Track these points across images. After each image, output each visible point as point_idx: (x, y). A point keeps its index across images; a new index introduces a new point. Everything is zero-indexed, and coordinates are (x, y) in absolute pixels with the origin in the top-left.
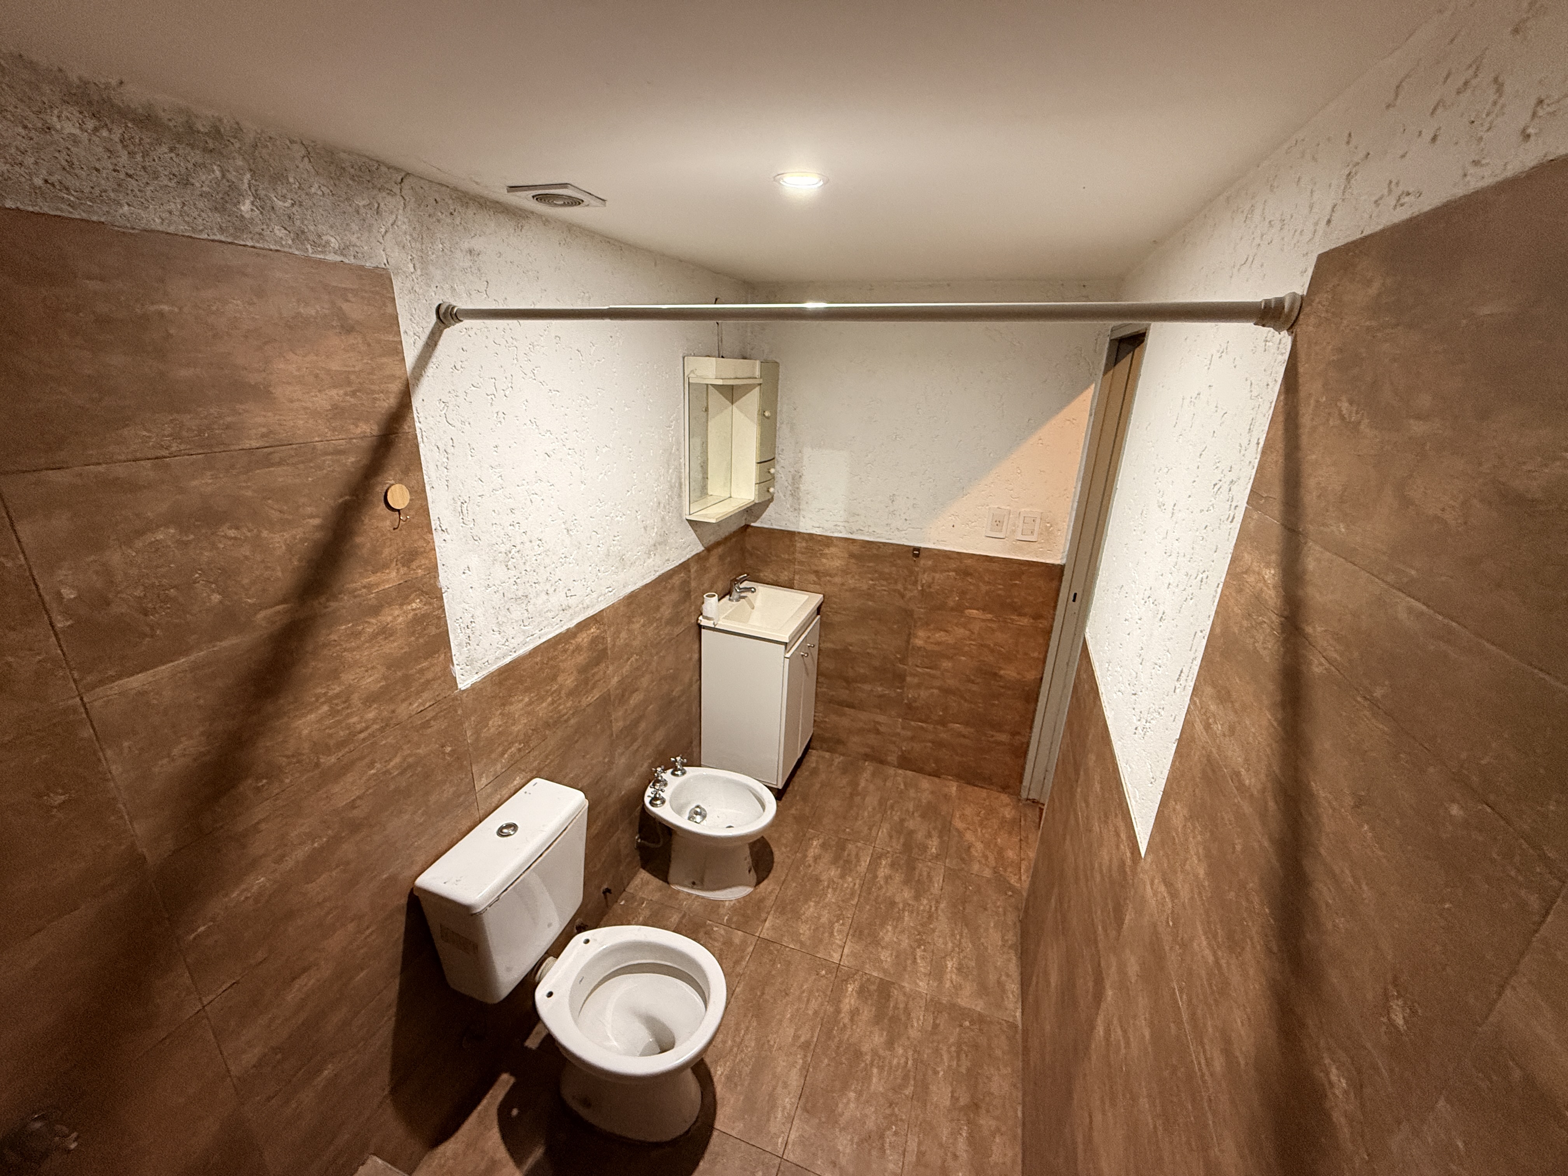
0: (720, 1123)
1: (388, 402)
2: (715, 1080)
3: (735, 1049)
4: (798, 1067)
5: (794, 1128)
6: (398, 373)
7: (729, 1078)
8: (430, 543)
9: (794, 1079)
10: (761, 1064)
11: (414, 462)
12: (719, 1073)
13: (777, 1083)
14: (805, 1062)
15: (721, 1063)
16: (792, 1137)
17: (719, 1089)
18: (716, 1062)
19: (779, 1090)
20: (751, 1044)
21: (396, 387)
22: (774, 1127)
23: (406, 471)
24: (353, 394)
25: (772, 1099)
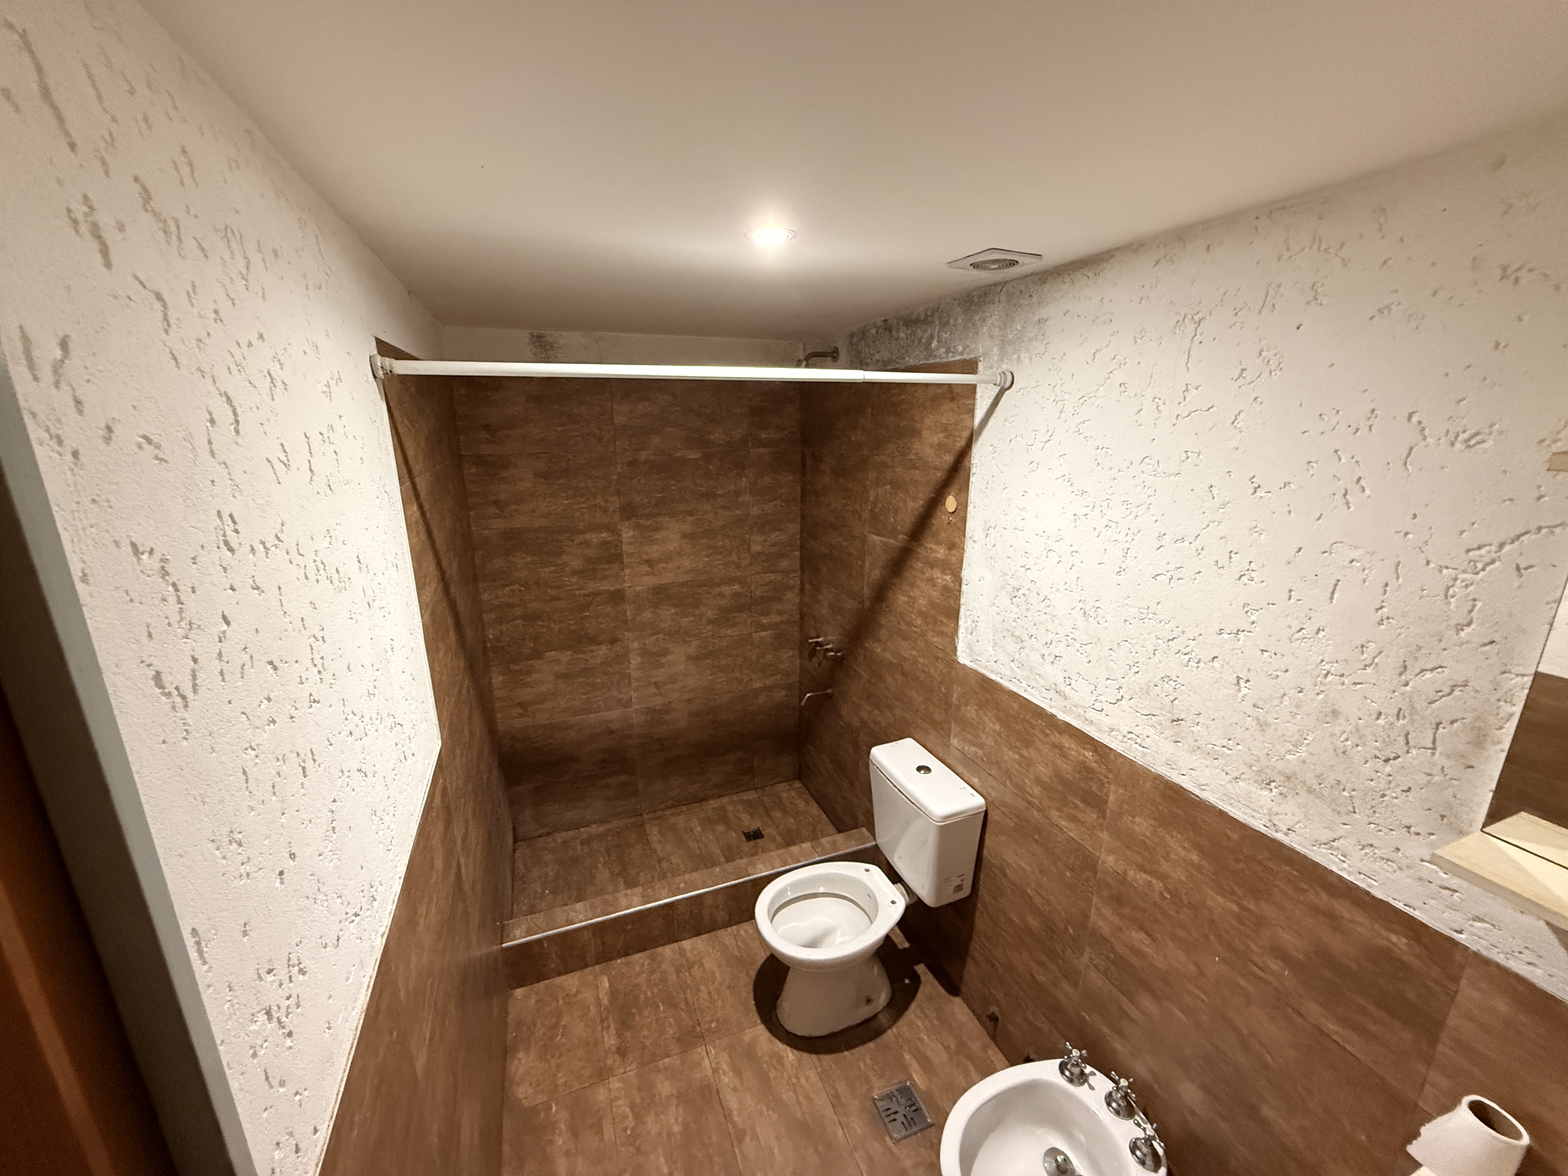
0: (761, 1030)
1: (961, 444)
2: (788, 1049)
3: (794, 1080)
4: (735, 1112)
5: (708, 1067)
6: (969, 424)
7: (780, 1059)
8: (963, 543)
9: (732, 1101)
10: (766, 1088)
11: (965, 488)
12: (790, 1055)
13: (742, 1084)
14: (733, 1123)
15: (795, 1064)
16: (707, 1062)
17: (780, 1046)
18: (799, 1061)
19: (737, 1083)
20: (788, 1096)
21: (966, 434)
22: (724, 1057)
23: (960, 490)
24: (947, 437)
25: (738, 1072)
